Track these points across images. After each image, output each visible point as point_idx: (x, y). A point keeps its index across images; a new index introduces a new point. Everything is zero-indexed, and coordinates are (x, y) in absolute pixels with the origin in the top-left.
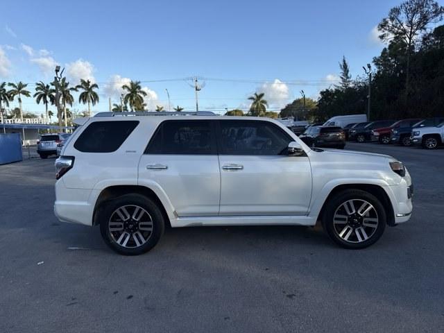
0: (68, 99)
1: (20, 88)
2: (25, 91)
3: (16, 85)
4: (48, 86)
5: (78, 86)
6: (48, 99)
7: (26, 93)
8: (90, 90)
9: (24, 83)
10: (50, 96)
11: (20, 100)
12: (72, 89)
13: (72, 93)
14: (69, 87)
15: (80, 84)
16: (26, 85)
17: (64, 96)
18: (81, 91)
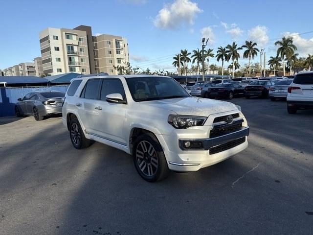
0: (236, 56)
1: (208, 53)
2: (211, 54)
3: (207, 51)
4: (224, 49)
5: (244, 46)
6: (224, 58)
7: (212, 55)
8: (251, 48)
9: (211, 49)
10: (225, 55)
11: (208, 60)
12: (239, 49)
13: (238, 51)
14: (237, 48)
15: (245, 44)
16: (212, 50)
17: (234, 55)
18: (245, 49)
